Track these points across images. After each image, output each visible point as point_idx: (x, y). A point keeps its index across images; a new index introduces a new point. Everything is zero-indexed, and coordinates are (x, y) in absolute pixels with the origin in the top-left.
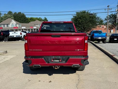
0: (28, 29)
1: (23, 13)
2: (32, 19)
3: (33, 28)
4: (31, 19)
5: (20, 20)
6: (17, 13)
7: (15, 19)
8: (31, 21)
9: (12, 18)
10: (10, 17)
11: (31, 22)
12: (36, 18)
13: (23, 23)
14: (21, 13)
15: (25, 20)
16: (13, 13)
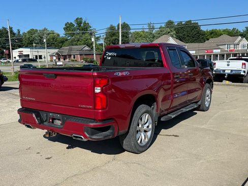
0: (199, 55)
1: (196, 22)
2: (214, 34)
3: (212, 52)
4: (212, 33)
5: (188, 36)
6: (183, 23)
7: (178, 35)
8: (212, 38)
9: (172, 33)
10: (169, 32)
11: (211, 40)
12: (224, 31)
13: (193, 42)
14: (192, 22)
15: (199, 36)
16: (176, 24)
